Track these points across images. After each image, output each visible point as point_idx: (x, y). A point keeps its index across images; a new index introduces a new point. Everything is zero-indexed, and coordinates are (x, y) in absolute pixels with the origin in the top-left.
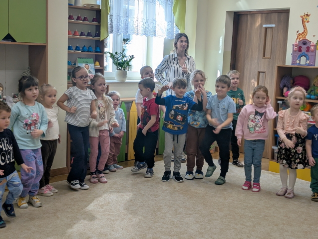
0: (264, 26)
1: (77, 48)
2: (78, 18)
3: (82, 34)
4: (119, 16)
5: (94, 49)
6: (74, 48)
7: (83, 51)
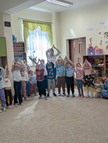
0: (79, 43)
1: (17, 56)
2: (17, 46)
3: (19, 51)
4: (30, 44)
5: (23, 56)
6: (16, 56)
7: (19, 57)
